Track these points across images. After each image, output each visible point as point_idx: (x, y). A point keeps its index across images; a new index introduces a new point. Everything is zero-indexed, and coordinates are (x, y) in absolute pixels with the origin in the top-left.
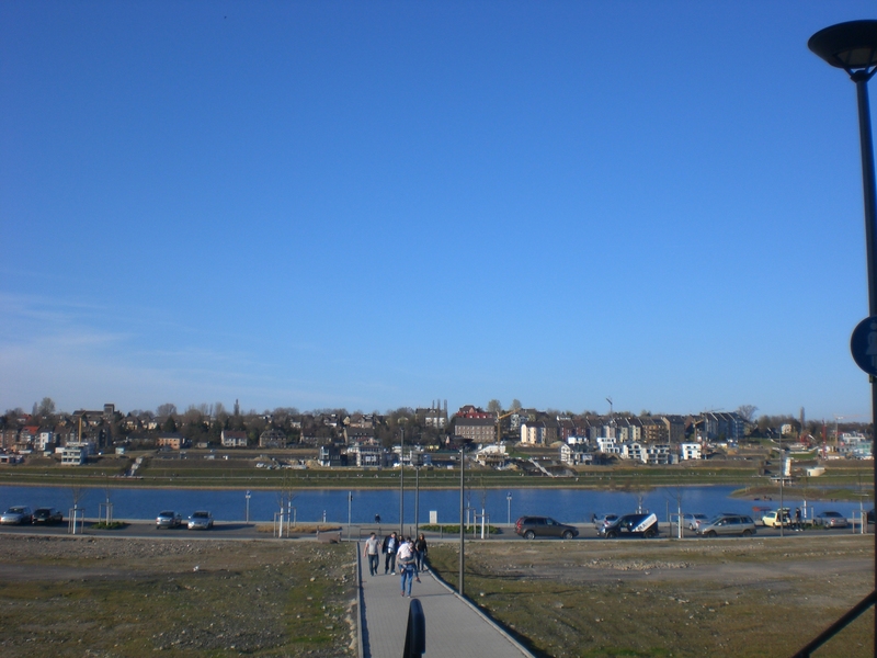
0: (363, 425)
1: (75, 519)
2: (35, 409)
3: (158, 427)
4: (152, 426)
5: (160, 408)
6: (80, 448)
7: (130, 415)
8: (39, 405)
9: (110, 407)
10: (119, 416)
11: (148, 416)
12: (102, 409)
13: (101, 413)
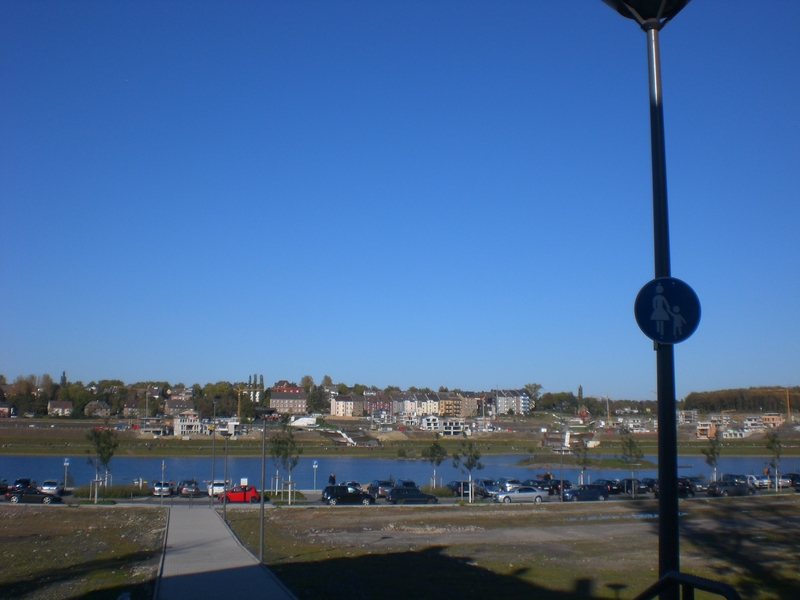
0: (183, 397)
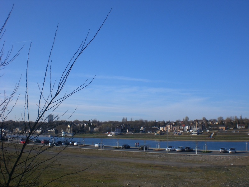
1: (197, 150)
2: (184, 120)
3: (218, 123)
4: (217, 123)
5: (219, 118)
6: (197, 130)
7: (210, 120)
8: (185, 118)
9: (204, 118)
10: (207, 121)
11: (215, 121)
12: (202, 119)
13: (202, 120)
